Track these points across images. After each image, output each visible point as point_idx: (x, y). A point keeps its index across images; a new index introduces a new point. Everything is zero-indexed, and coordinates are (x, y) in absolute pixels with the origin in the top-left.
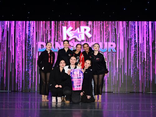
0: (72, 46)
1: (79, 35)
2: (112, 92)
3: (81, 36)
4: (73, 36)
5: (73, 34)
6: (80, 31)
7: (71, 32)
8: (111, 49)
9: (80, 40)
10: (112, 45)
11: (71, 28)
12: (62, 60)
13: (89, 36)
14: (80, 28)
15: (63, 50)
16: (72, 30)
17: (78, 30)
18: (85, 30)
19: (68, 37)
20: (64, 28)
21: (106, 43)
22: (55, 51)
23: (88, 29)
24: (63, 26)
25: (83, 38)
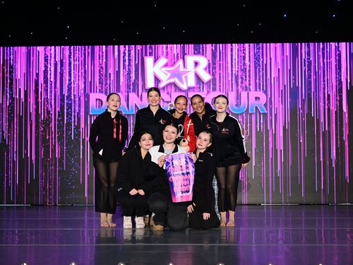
0: (168, 102)
1: (183, 77)
2: (260, 205)
3: (186, 78)
4: (169, 78)
5: (169, 74)
6: (184, 66)
7: (164, 69)
8: (256, 107)
10: (257, 98)
12: (144, 133)
14: (184, 59)
15: (148, 110)
16: (166, 65)
17: (179, 66)
18: (196, 64)
19: (157, 80)
20: (149, 61)
21: (244, 94)
22: (130, 113)
23: (203, 61)
24: (146, 55)
25: (192, 82)
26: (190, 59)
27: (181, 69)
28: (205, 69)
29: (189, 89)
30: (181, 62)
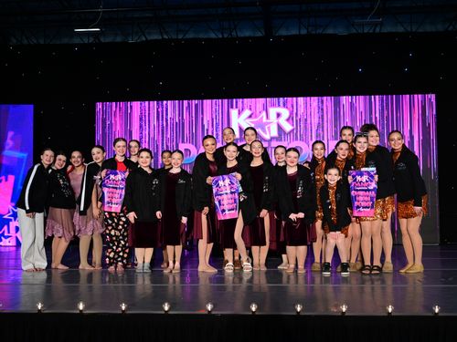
1: (266, 127)
6: (267, 118)
7: (248, 121)
9: (267, 137)
11: (247, 113)
13: (288, 127)
14: (267, 111)
16: (250, 117)
18: (279, 115)
20: (234, 113)
23: (285, 113)
24: (232, 107)
25: (274, 133)
26: (273, 111)
27: (264, 120)
28: (288, 120)
29: (272, 138)
30: (264, 114)
